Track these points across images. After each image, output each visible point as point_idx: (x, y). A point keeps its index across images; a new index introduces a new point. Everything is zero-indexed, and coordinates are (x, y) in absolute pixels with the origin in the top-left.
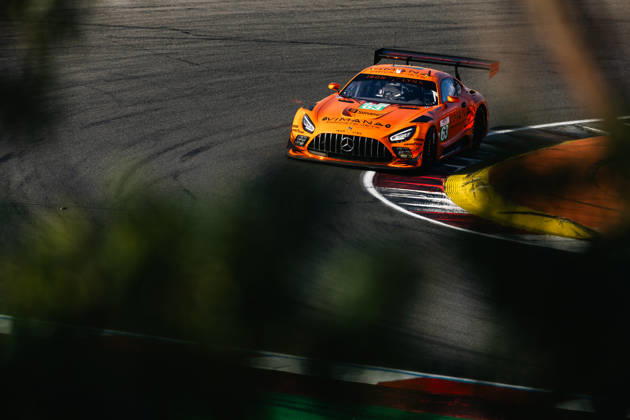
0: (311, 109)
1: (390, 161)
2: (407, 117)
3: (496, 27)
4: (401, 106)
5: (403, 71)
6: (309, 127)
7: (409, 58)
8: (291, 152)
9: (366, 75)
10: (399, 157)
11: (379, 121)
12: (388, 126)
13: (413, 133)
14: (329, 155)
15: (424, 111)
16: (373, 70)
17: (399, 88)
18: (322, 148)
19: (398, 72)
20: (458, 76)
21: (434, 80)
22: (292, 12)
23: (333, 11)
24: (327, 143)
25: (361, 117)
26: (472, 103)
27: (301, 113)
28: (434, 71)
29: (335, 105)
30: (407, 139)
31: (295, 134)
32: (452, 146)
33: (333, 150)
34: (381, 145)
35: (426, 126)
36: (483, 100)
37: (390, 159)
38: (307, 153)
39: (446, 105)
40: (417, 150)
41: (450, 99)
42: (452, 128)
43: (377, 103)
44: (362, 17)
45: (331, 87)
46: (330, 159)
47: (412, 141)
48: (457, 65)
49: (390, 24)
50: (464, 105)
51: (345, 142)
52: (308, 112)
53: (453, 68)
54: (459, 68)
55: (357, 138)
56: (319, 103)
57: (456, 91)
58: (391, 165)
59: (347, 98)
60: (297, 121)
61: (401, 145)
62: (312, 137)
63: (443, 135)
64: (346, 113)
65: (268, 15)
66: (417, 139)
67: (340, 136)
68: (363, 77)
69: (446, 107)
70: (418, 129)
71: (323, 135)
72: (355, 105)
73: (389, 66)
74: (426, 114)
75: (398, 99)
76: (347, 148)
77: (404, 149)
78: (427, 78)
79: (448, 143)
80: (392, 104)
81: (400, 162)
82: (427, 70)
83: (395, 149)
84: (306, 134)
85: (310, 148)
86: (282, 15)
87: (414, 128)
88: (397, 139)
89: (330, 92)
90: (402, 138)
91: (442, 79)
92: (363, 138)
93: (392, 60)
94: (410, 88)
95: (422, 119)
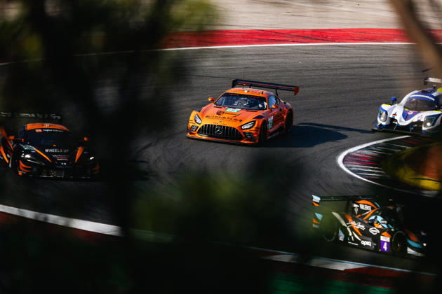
0: (199, 111)
1: (242, 140)
2: (251, 116)
3: (410, 79)
4: (247, 110)
5: (248, 91)
6: (199, 121)
7: (251, 84)
8: (188, 134)
9: (229, 93)
10: (246, 136)
11: (235, 118)
12: (241, 121)
13: (254, 124)
14: (209, 136)
15: (260, 113)
16: (232, 91)
17: (246, 100)
18: (205, 132)
19: (246, 92)
20: (277, 94)
21: (265, 96)
22: (300, 70)
23: (323, 70)
24: (208, 130)
25: (226, 116)
26: (285, 109)
27: (194, 113)
28: (265, 92)
29: (212, 109)
30: (251, 128)
31: (191, 125)
32: (275, 132)
33: (211, 133)
34: (237, 130)
35: (261, 121)
36: (291, 107)
37: (241, 138)
38: (197, 135)
39: (271, 110)
40: (256, 133)
41: (273, 107)
42: (275, 122)
43: (235, 108)
44: (338, 73)
45: (210, 99)
46: (210, 138)
47: (253, 129)
48: (277, 89)
49: (353, 77)
50: (281, 110)
51: (217, 129)
52: (198, 113)
53: (275, 90)
54: (278, 91)
55: (224, 127)
56: (204, 108)
57: (277, 102)
58: (242, 142)
59: (218, 106)
60: (192, 118)
61: (248, 131)
62: (200, 126)
63: (270, 126)
64: (218, 113)
65: (288, 71)
66: (256, 128)
67: (215, 126)
68: (227, 95)
69: (271, 111)
70: (257, 123)
71: (206, 125)
72: (223, 110)
73: (241, 89)
74: (261, 114)
75: (245, 106)
76: (219, 132)
77: (249, 133)
78: (261, 95)
79: (272, 130)
80: (242, 109)
81: (247, 140)
82: (261, 91)
83: (244, 133)
84: (197, 125)
85: (199, 132)
86: (296, 71)
87: (255, 122)
88: (246, 127)
89: (209, 103)
90: (248, 127)
91: (269, 96)
92: (227, 127)
93: (242, 85)
94: (252, 101)
95: (259, 117)
